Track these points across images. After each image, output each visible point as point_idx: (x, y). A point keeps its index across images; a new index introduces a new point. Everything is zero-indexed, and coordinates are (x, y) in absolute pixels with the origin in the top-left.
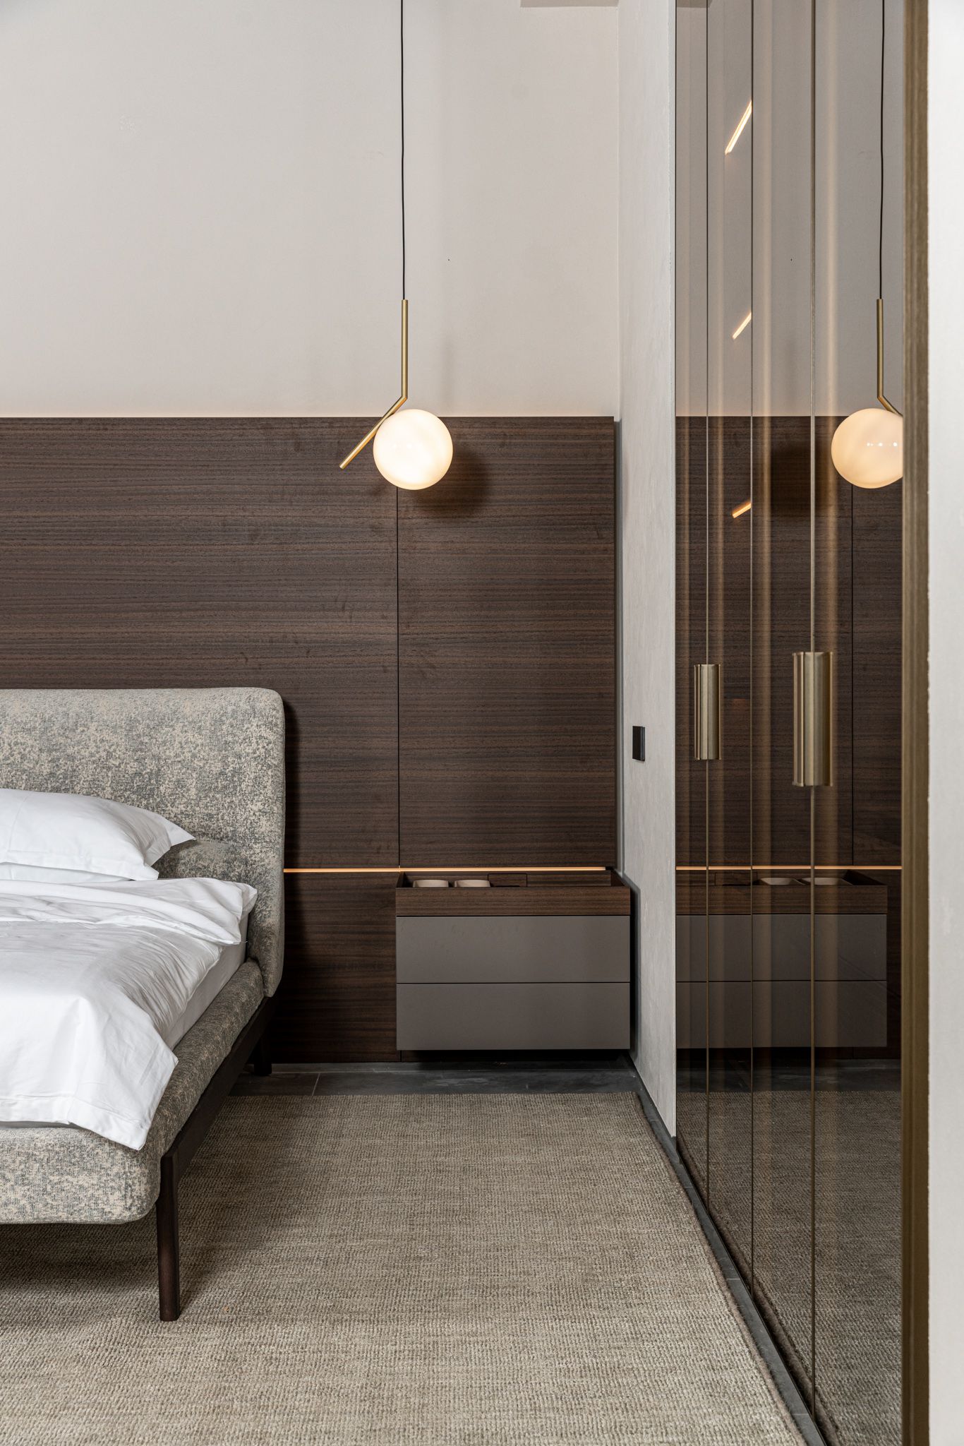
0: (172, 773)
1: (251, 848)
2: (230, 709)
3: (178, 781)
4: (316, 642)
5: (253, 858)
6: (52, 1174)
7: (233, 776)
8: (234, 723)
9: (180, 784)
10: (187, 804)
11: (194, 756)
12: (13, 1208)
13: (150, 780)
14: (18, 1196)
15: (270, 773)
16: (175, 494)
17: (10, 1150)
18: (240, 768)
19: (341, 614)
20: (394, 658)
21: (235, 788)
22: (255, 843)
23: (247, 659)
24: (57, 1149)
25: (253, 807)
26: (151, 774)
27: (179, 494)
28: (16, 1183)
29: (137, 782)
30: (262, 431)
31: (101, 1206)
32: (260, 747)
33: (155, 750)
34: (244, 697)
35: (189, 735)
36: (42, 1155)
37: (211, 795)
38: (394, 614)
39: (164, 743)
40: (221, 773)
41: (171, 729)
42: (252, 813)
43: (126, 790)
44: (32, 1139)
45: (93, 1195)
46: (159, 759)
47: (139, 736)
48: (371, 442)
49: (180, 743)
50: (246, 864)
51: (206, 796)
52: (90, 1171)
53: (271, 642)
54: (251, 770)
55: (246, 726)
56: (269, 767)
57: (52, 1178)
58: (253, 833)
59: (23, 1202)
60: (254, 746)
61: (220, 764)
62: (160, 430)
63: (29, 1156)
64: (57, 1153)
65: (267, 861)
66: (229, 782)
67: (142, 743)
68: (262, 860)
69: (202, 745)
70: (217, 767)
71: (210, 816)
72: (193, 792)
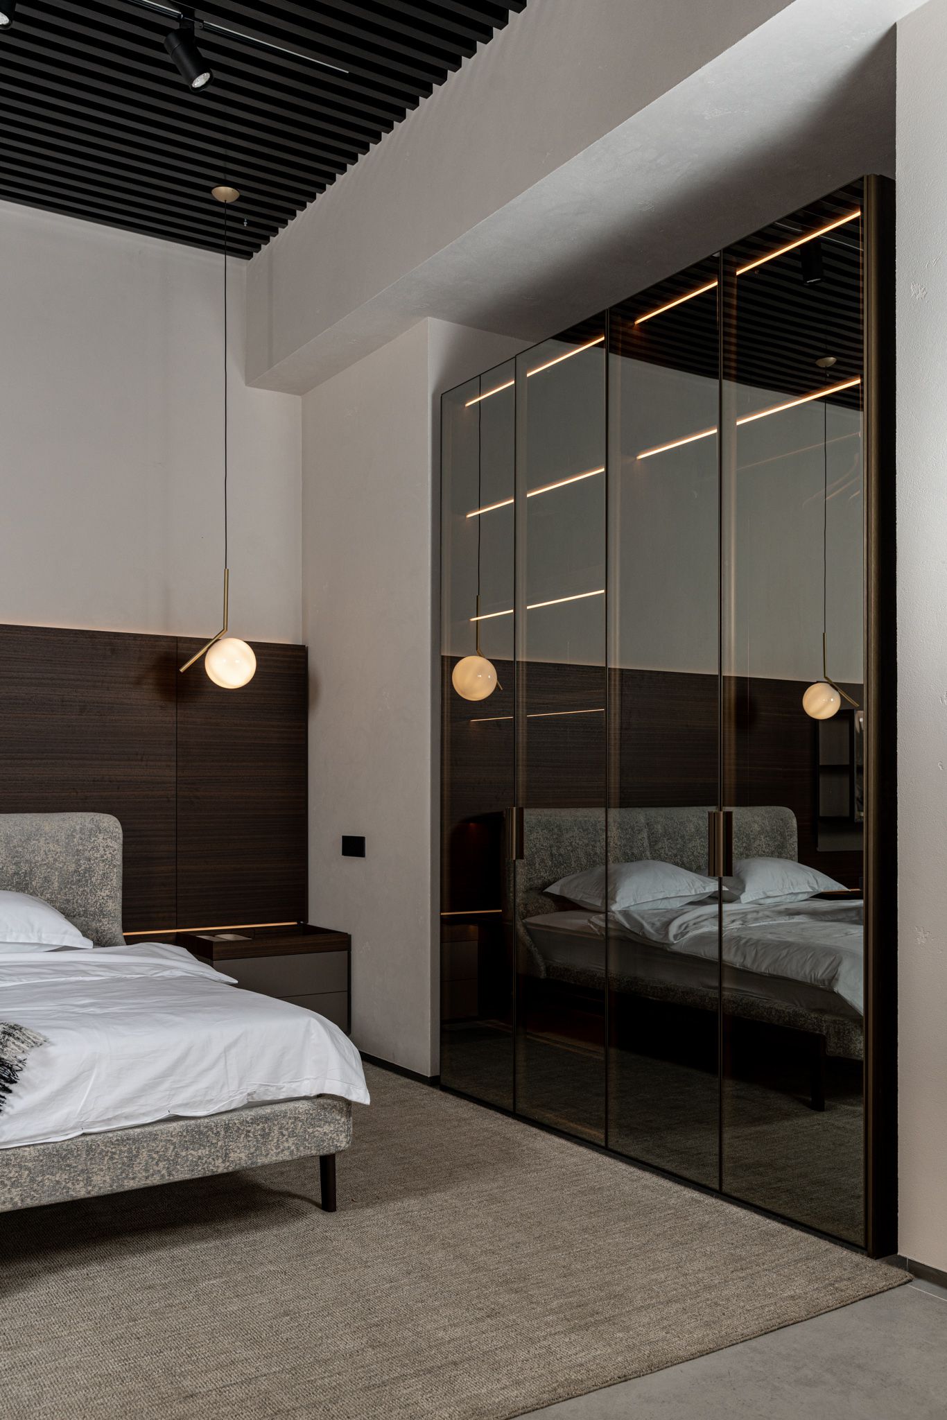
0: (41, 872)
1: (100, 921)
2: (78, 828)
3: (45, 877)
4: (124, 781)
5: (102, 928)
6: (309, 1128)
7: (85, 873)
8: (83, 837)
9: (47, 879)
10: (52, 893)
11: (55, 860)
12: (287, 1153)
13: (25, 877)
14: (290, 1145)
15: (115, 870)
16: (28, 678)
17: (284, 1117)
18: (90, 868)
19: (140, 763)
20: (174, 792)
21: (87, 881)
22: (104, 918)
23: (77, 792)
24: (311, 1112)
25: (102, 894)
26: (26, 873)
27: (31, 678)
28: (289, 1136)
29: (16, 879)
30: (89, 640)
31: (336, 1143)
32: (107, 853)
33: (27, 857)
34: (88, 820)
35: (51, 846)
36: (303, 1117)
37: (69, 886)
38: (174, 764)
39: (33, 851)
40: (75, 871)
41: (37, 842)
42: (101, 898)
43: (8, 885)
44: (296, 1108)
45: (331, 1137)
46: (31, 862)
47: (15, 847)
48: (204, 656)
49: (45, 851)
50: (97, 932)
51: (66, 887)
52: (330, 1123)
53: (94, 781)
54: (100, 869)
55: (93, 839)
56: (115, 866)
57: (309, 1130)
58: (101, 911)
59: (293, 1148)
60: (102, 852)
61: (74, 865)
62: (18, 634)
63: (296, 1118)
64: (312, 1114)
65: (114, 929)
66: (82, 877)
67: (17, 852)
68: (109, 929)
69: (61, 852)
70: (72, 867)
71: (68, 901)
72: (56, 884)
